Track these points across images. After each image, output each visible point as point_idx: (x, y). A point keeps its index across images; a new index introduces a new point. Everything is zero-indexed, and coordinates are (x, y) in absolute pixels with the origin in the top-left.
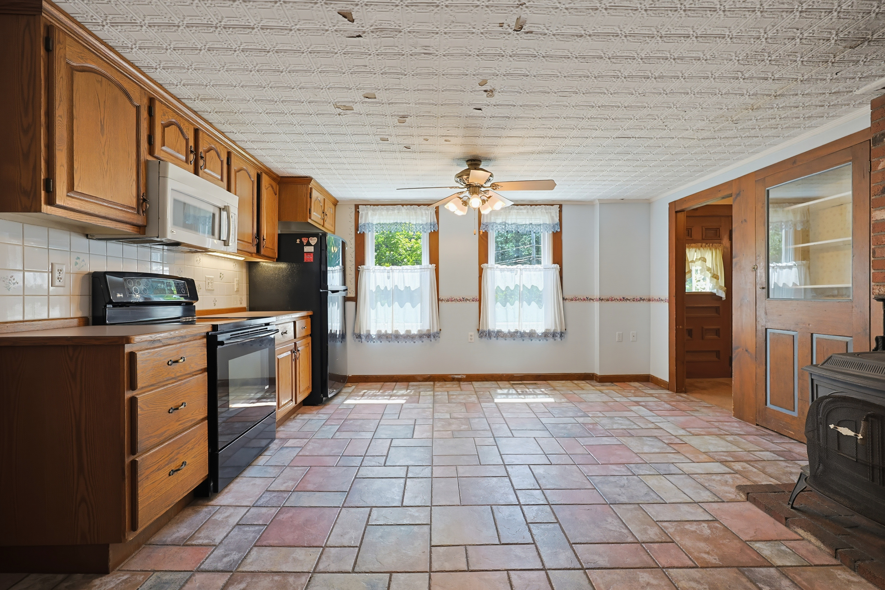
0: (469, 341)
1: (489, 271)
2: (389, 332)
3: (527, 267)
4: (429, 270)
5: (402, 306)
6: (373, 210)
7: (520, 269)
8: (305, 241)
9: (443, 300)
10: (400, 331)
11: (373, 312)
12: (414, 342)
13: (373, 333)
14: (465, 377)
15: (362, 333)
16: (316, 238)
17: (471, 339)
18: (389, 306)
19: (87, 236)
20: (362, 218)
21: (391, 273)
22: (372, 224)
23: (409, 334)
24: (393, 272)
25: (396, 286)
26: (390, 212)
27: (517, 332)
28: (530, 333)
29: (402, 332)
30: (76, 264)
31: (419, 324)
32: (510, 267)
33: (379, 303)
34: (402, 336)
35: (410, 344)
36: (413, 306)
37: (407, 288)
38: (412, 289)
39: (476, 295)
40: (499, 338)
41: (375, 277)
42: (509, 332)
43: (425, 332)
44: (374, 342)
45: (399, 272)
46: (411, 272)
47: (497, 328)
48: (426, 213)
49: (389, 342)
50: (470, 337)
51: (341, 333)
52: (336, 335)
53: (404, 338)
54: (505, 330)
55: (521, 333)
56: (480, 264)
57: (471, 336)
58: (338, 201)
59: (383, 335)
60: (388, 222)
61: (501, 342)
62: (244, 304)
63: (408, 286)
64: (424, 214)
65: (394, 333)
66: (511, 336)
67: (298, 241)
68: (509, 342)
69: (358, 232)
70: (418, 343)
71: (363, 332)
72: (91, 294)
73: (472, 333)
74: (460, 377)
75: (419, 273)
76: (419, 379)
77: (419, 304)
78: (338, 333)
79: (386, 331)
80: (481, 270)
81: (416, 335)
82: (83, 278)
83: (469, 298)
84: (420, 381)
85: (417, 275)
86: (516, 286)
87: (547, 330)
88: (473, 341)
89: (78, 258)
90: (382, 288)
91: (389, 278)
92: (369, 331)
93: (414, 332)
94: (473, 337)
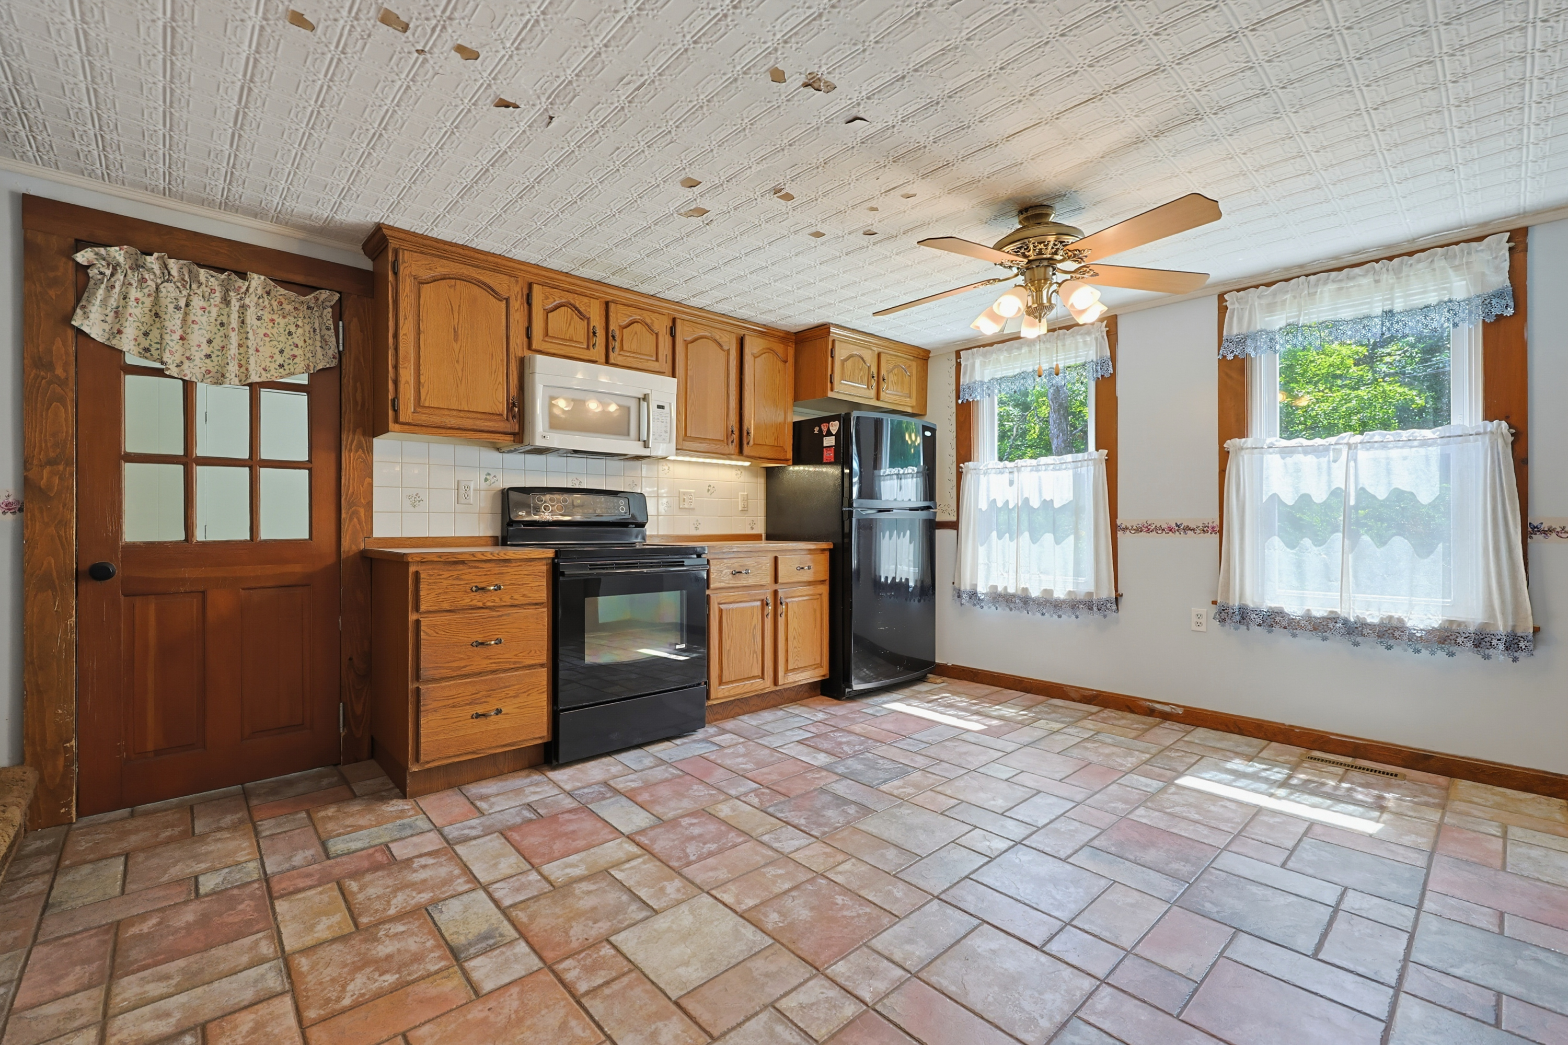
0: (1194, 627)
1: (1246, 456)
2: (1011, 590)
3: (1377, 438)
4: (1091, 463)
5: (1034, 539)
6: (984, 355)
7: (1349, 446)
8: (824, 428)
9: (1127, 528)
10: (1031, 590)
11: (982, 550)
12: (1060, 617)
13: (982, 589)
14: (1180, 711)
15: (962, 589)
16: (837, 422)
17: (1199, 624)
18: (1011, 539)
19: (498, 449)
20: (965, 373)
21: (1016, 474)
22: (982, 383)
23: (1048, 597)
24: (1019, 471)
25: (1027, 500)
26: (1015, 353)
27: (1333, 618)
28: (1381, 624)
29: (1035, 593)
30: (486, 480)
31: (1070, 579)
32: (1318, 441)
33: (994, 534)
34: (1034, 600)
35: (1051, 619)
36: (1057, 542)
37: (1047, 504)
38: (1057, 505)
39: (1212, 517)
40: (1276, 629)
41: (988, 483)
42: (1309, 618)
43: (1081, 597)
44: (982, 607)
45: (1031, 470)
46: (1054, 469)
47: (1270, 602)
48: (1085, 342)
49: (1011, 610)
50: (1194, 619)
51: (919, 585)
52: (908, 587)
53: (1039, 604)
54: (1293, 609)
55: (1346, 622)
56: (1222, 442)
57: (1199, 616)
58: (928, 352)
59: (1000, 595)
60: (1011, 373)
61: (1282, 640)
62: (760, 529)
63: (1048, 499)
64: (1081, 345)
65: (1019, 593)
66: (1315, 629)
67: (816, 430)
68: (1308, 643)
69: (960, 401)
70: (1068, 619)
71: (966, 586)
72: (500, 511)
73: (1203, 611)
74: (1167, 709)
75: (1071, 472)
76: (1073, 695)
77: (1072, 537)
78: (912, 584)
79: (1006, 588)
80: (1224, 456)
81: (1064, 601)
82: (495, 494)
83: (1192, 526)
84: (1074, 700)
85: (1066, 476)
86: (1335, 493)
87: (1451, 622)
88: (1203, 628)
89: (489, 474)
90: (1000, 504)
91: (1011, 483)
92: (976, 585)
93: (1060, 594)
94: (1203, 620)
